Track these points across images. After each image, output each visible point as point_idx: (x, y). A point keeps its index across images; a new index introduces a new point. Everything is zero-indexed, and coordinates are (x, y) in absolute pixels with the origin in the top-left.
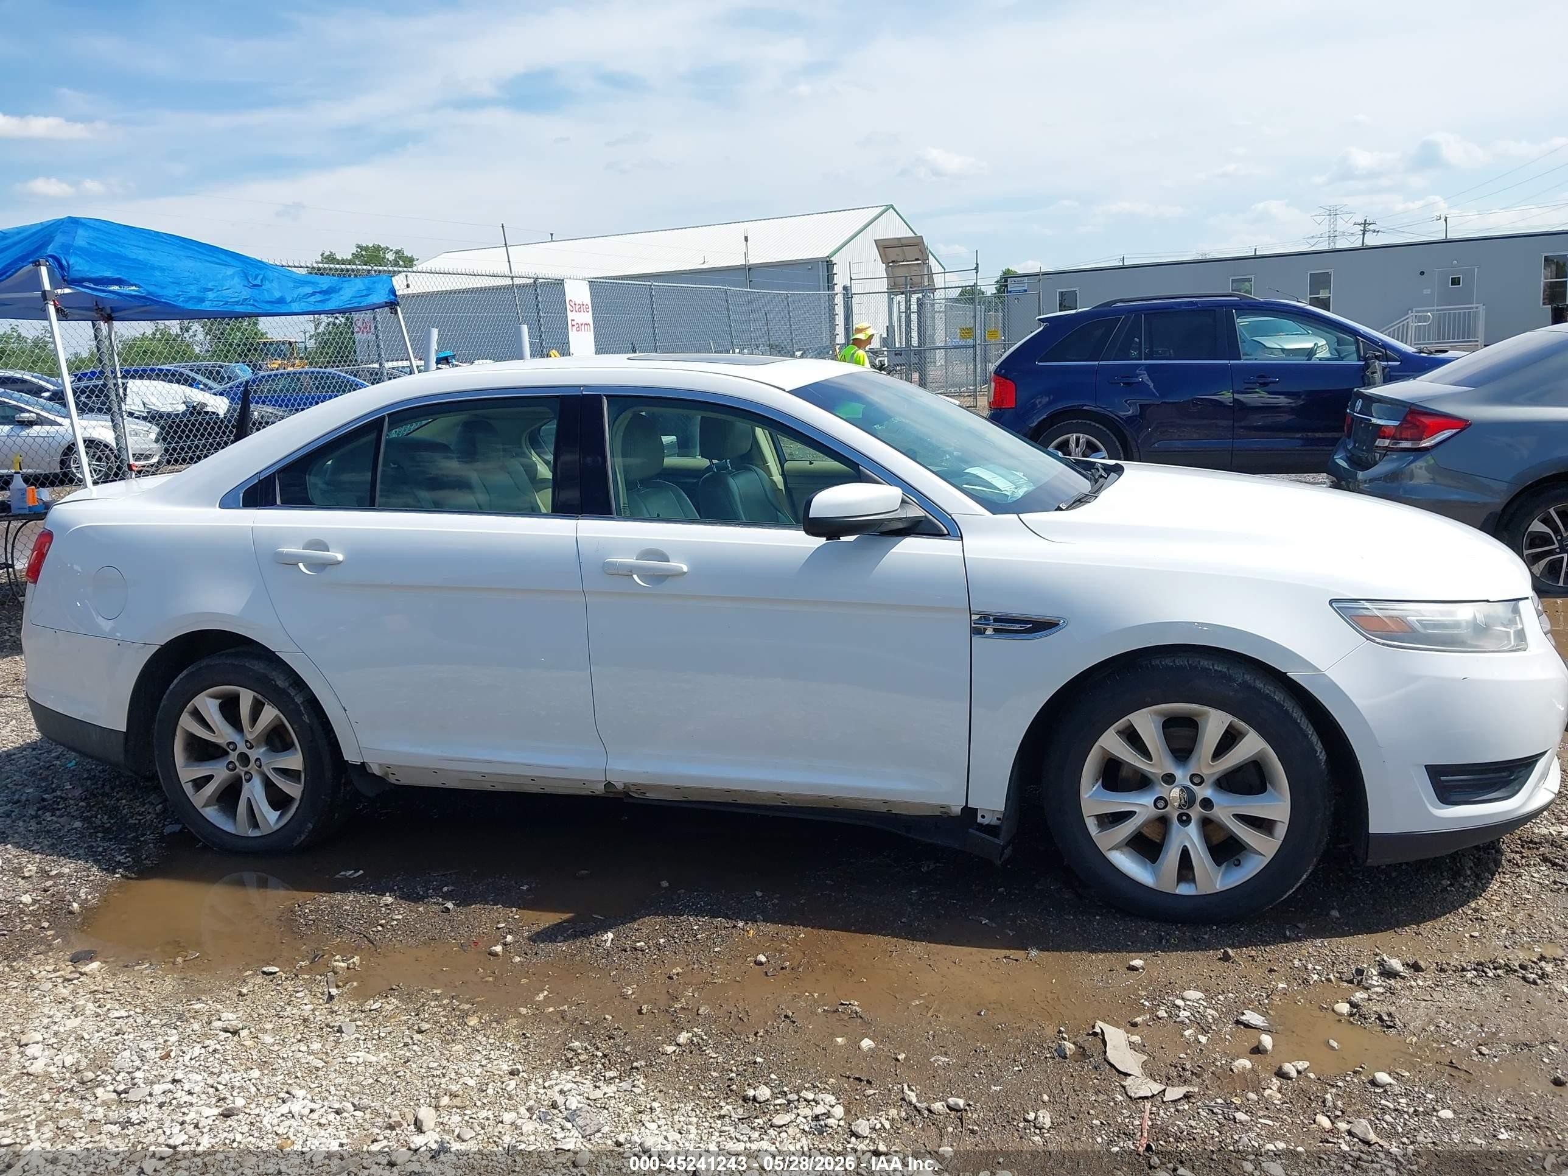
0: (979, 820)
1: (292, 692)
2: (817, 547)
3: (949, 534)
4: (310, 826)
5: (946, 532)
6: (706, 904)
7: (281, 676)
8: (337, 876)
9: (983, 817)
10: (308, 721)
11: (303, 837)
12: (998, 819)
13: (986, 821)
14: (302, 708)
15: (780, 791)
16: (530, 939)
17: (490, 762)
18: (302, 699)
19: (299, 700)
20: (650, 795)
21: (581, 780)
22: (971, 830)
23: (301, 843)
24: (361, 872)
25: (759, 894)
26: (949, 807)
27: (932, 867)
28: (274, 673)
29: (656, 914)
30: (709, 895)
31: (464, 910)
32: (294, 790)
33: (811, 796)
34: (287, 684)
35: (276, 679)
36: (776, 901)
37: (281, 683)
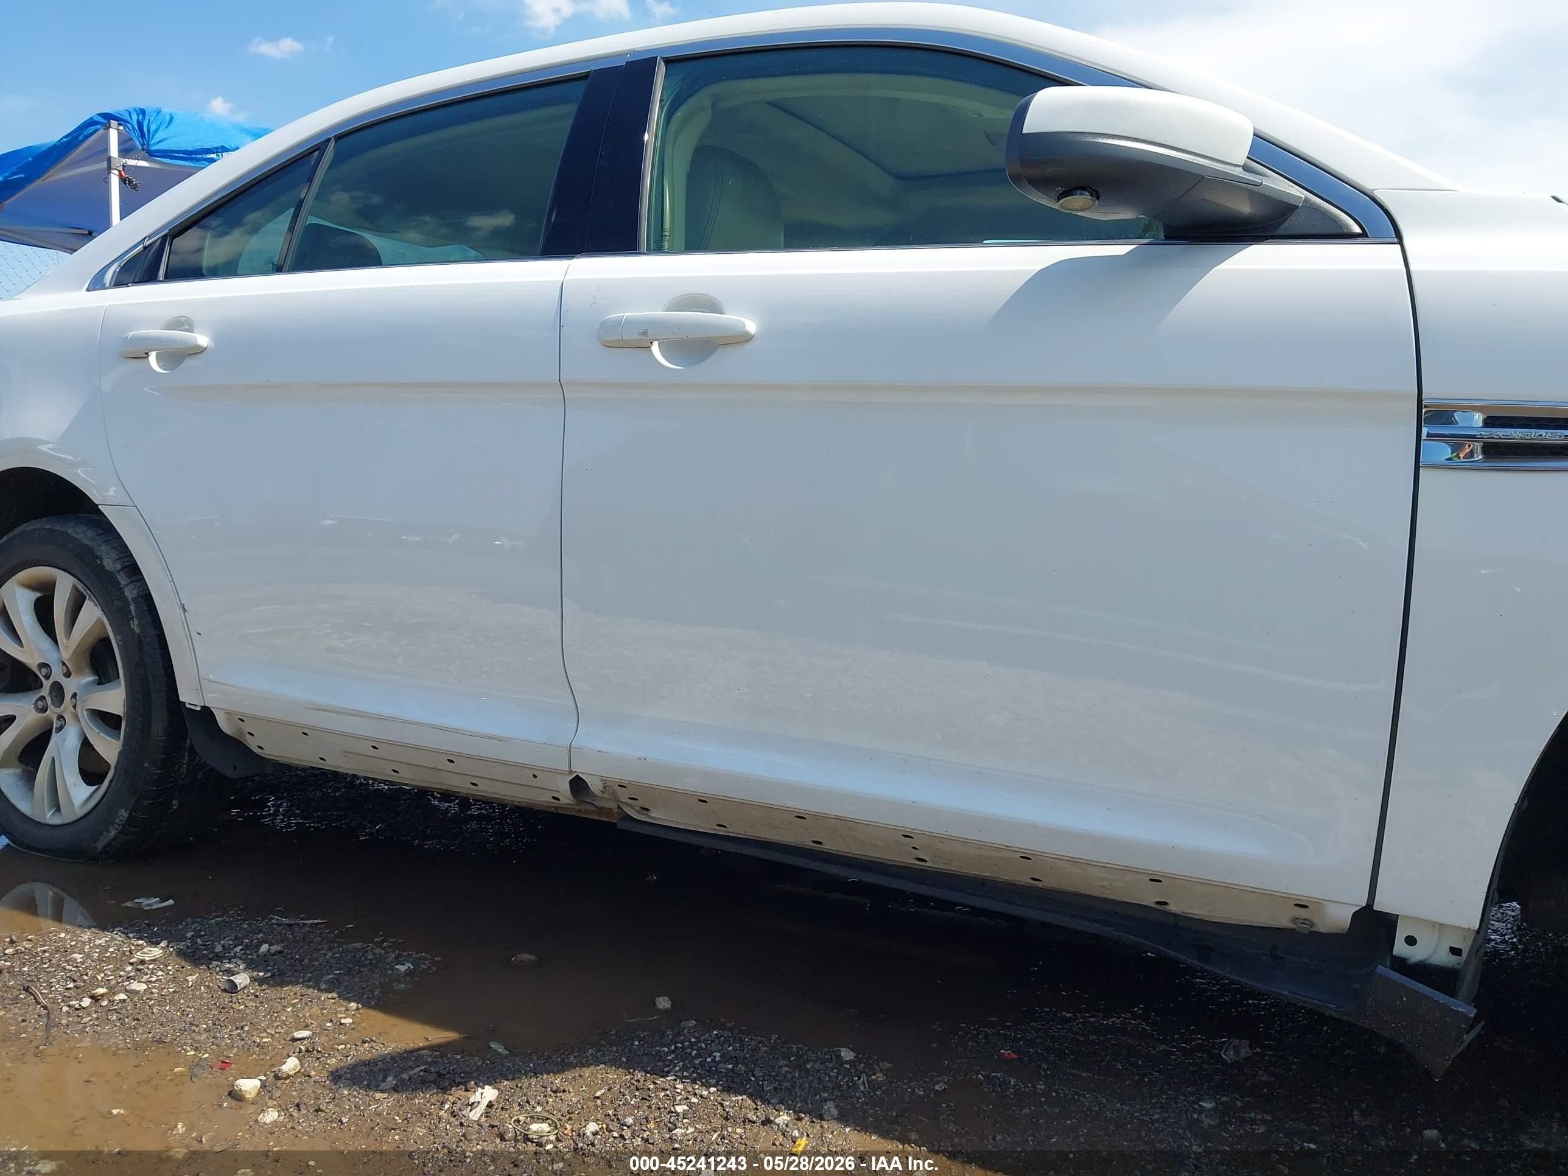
0: (1400, 948)
1: (123, 579)
2: (1039, 269)
3: (1364, 235)
4: (123, 814)
5: (1357, 229)
6: (725, 1058)
7: (114, 556)
8: (129, 904)
9: (1411, 941)
10: (137, 630)
11: (113, 833)
12: (1455, 951)
13: (1415, 954)
14: (132, 607)
15: (909, 823)
16: (336, 1077)
17: (381, 718)
18: (135, 592)
19: (130, 593)
20: (660, 816)
21: (525, 767)
22: (1381, 969)
23: (109, 844)
24: (171, 902)
25: (847, 1054)
26: (1319, 904)
27: (1245, 1052)
28: (103, 548)
29: (614, 1063)
30: (741, 1041)
31: (271, 993)
32: (109, 748)
33: (980, 845)
34: (119, 566)
35: (104, 557)
36: (880, 1077)
37: (110, 563)
